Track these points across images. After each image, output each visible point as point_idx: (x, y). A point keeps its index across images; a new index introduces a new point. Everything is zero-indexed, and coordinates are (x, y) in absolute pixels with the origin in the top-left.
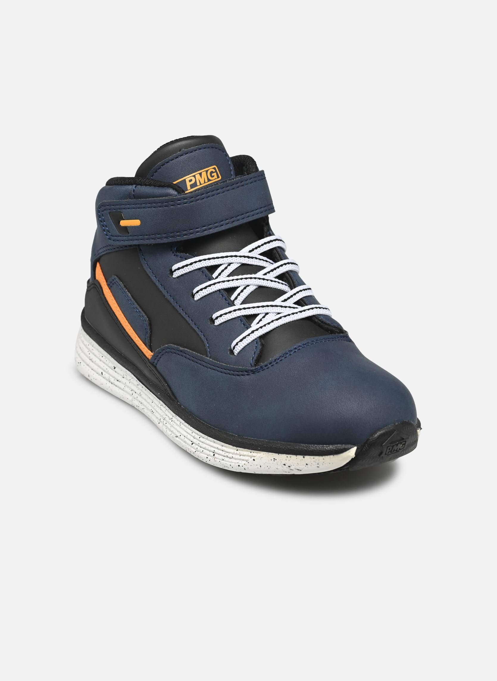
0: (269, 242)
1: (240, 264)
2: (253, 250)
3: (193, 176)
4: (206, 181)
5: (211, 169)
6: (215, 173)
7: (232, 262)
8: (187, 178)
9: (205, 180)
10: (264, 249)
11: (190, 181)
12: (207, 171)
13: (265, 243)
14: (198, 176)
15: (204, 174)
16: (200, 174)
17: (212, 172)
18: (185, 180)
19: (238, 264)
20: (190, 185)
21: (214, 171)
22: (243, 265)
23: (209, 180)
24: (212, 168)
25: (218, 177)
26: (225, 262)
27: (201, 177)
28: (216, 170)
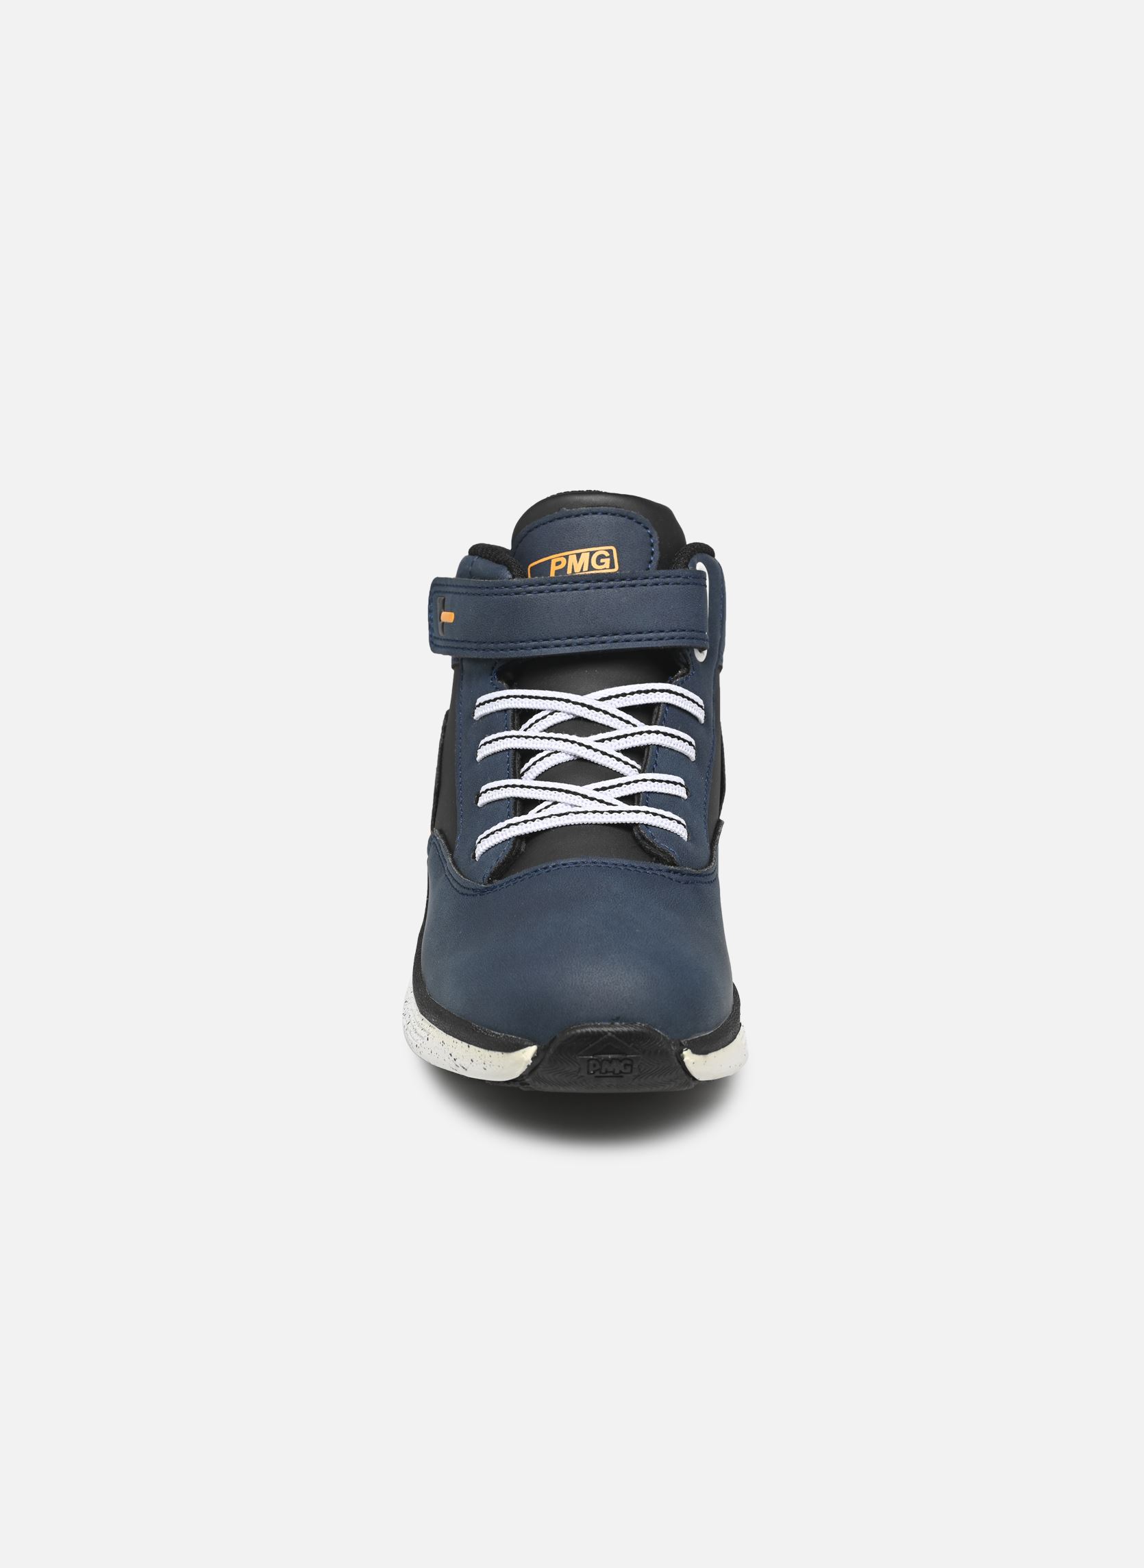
0: (647, 692)
1: (572, 717)
2: (610, 698)
3: (564, 556)
4: (586, 568)
5: (602, 550)
6: (609, 559)
7: (557, 708)
8: (554, 558)
9: (582, 567)
10: (633, 700)
11: (558, 564)
12: (592, 553)
13: (639, 692)
14: (573, 559)
15: (585, 557)
16: (578, 556)
17: (602, 556)
18: (550, 561)
19: (567, 715)
20: (556, 571)
21: (607, 554)
22: (579, 719)
23: (591, 568)
24: (606, 550)
25: (612, 566)
26: (546, 708)
27: (578, 561)
28: (612, 554)
